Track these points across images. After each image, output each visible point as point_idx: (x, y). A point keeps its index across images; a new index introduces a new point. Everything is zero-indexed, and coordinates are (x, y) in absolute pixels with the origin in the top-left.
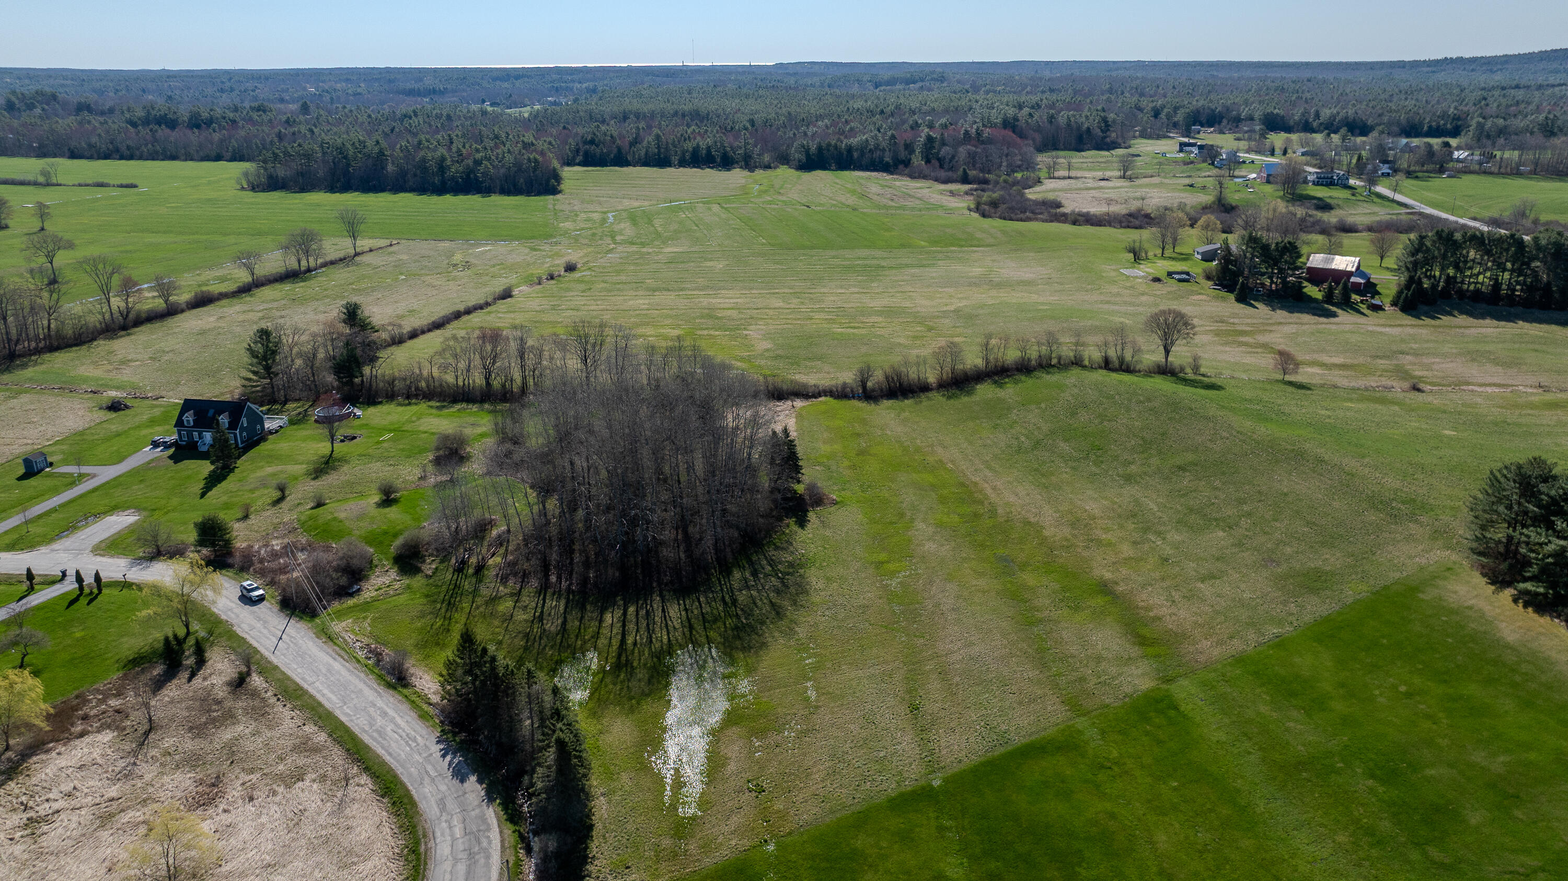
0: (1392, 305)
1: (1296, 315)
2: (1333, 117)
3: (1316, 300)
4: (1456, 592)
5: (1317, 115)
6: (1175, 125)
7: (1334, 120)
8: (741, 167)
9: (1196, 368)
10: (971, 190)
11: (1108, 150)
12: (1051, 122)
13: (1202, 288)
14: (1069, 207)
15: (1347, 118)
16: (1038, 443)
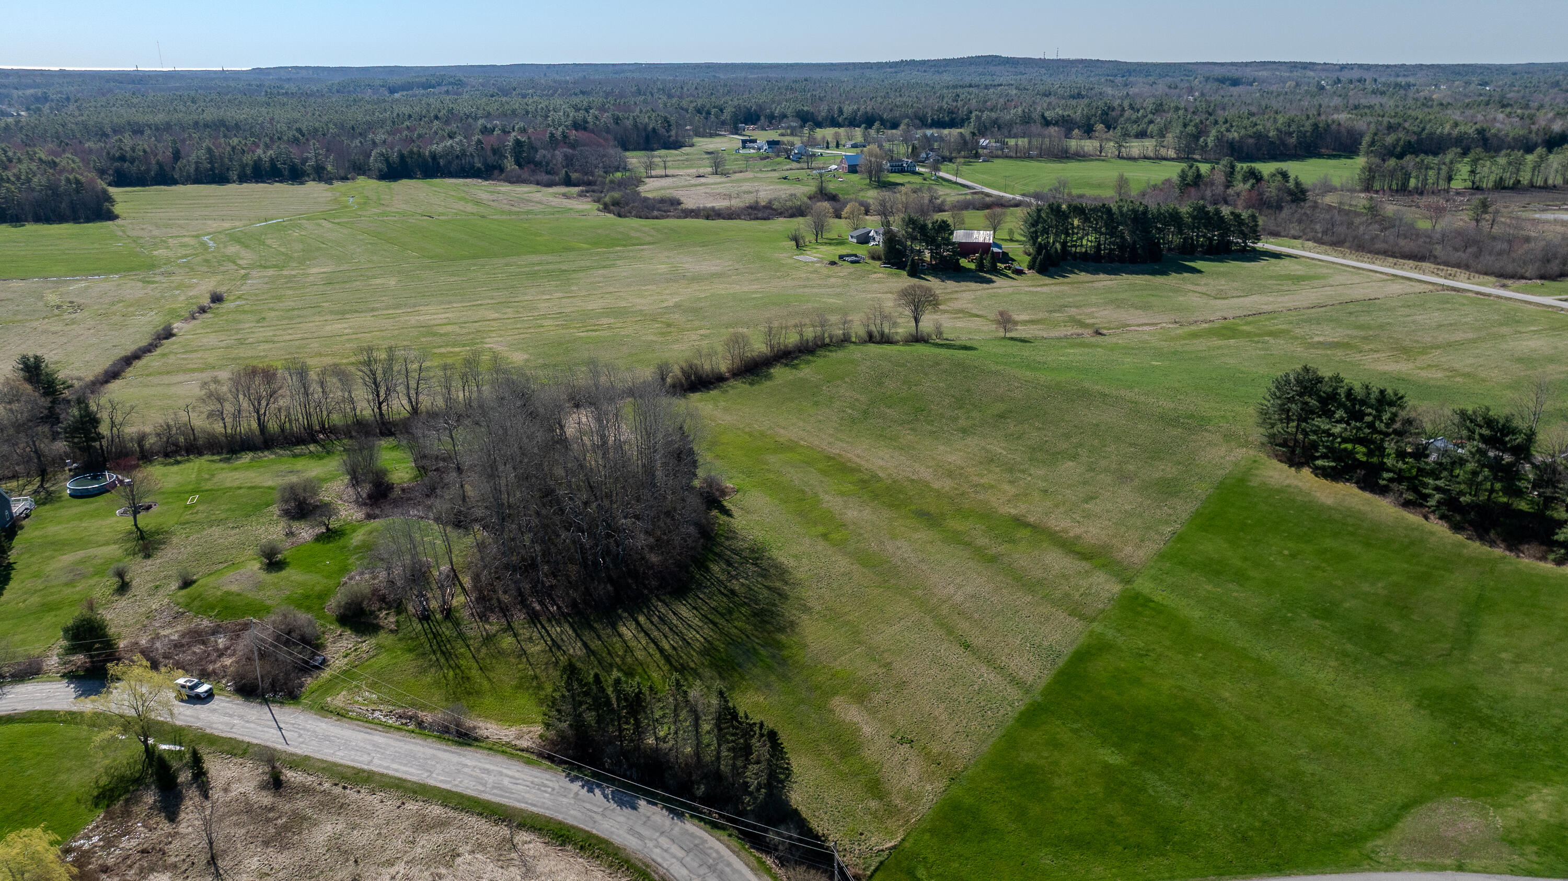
0: (1029, 269)
1: (962, 283)
2: (855, 112)
3: (969, 270)
4: (1271, 477)
5: (841, 111)
6: (723, 123)
7: (856, 114)
8: (314, 180)
9: (940, 333)
10: (582, 191)
11: (676, 148)
12: (617, 123)
13: (874, 267)
14: (690, 203)
15: (866, 113)
16: (865, 412)
